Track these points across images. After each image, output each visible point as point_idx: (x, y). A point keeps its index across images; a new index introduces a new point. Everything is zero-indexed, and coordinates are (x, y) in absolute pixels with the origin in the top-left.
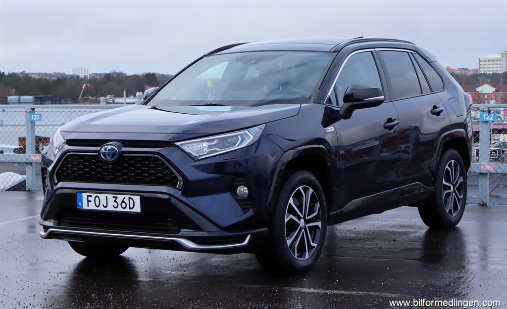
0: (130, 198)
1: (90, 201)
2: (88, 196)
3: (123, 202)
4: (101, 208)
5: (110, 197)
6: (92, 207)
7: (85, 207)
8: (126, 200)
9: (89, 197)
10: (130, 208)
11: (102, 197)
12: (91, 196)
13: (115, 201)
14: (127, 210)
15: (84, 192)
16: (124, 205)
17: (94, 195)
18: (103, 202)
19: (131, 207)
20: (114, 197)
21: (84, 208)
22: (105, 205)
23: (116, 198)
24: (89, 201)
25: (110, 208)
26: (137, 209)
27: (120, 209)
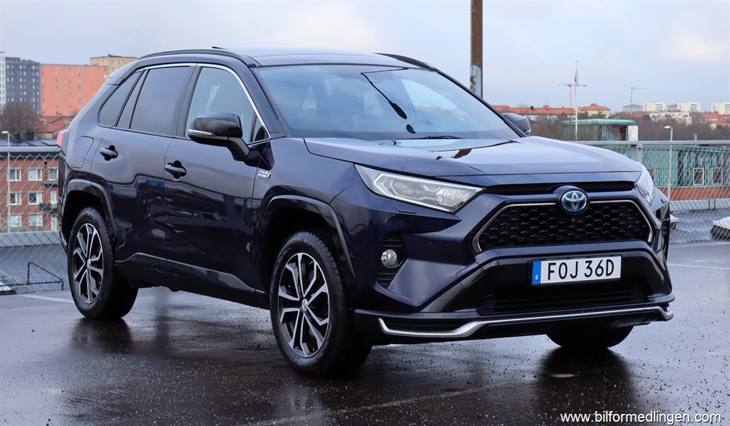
0: (608, 261)
1: (553, 272)
2: (550, 264)
3: (599, 266)
4: (568, 279)
5: (582, 262)
6: (555, 279)
7: (544, 280)
8: (604, 265)
9: (551, 266)
10: (608, 275)
11: (571, 263)
12: (555, 264)
13: (588, 267)
14: (604, 277)
15: (544, 260)
16: (599, 271)
17: (559, 262)
18: (572, 271)
19: (609, 273)
20: (587, 262)
21: (542, 282)
22: (574, 275)
23: (590, 262)
24: (550, 272)
25: (581, 278)
26: (617, 275)
27: (594, 277)
